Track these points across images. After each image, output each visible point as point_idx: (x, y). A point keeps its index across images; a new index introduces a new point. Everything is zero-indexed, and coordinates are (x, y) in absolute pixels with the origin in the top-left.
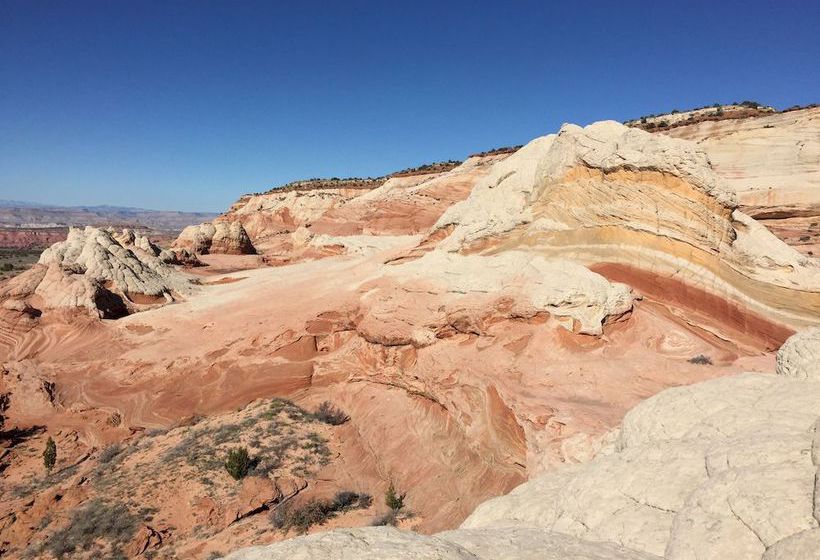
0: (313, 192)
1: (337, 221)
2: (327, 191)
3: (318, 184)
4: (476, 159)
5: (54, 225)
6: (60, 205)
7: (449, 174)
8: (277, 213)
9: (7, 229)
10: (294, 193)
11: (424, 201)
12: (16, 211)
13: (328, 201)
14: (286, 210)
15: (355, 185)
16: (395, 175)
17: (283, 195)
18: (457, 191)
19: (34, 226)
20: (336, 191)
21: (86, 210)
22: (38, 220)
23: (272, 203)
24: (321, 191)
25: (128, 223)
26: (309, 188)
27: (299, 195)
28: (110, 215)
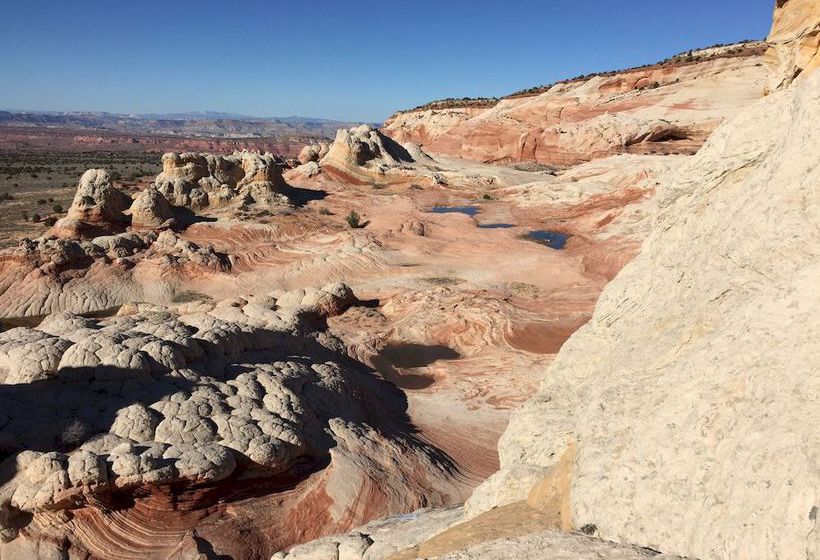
0: (445, 111)
1: (454, 137)
2: (456, 110)
3: (450, 104)
4: (560, 86)
5: (251, 136)
6: (256, 116)
7: (537, 98)
8: (415, 129)
9: (213, 139)
10: (430, 111)
11: (509, 122)
12: (219, 123)
13: (455, 119)
14: (423, 126)
15: (479, 105)
16: (507, 98)
17: (422, 113)
18: (534, 114)
19: (235, 136)
20: (463, 110)
21: (278, 121)
22: (238, 130)
23: (412, 120)
24: (451, 110)
25: (313, 134)
26: (443, 107)
27: (434, 114)
28: (299, 126)
